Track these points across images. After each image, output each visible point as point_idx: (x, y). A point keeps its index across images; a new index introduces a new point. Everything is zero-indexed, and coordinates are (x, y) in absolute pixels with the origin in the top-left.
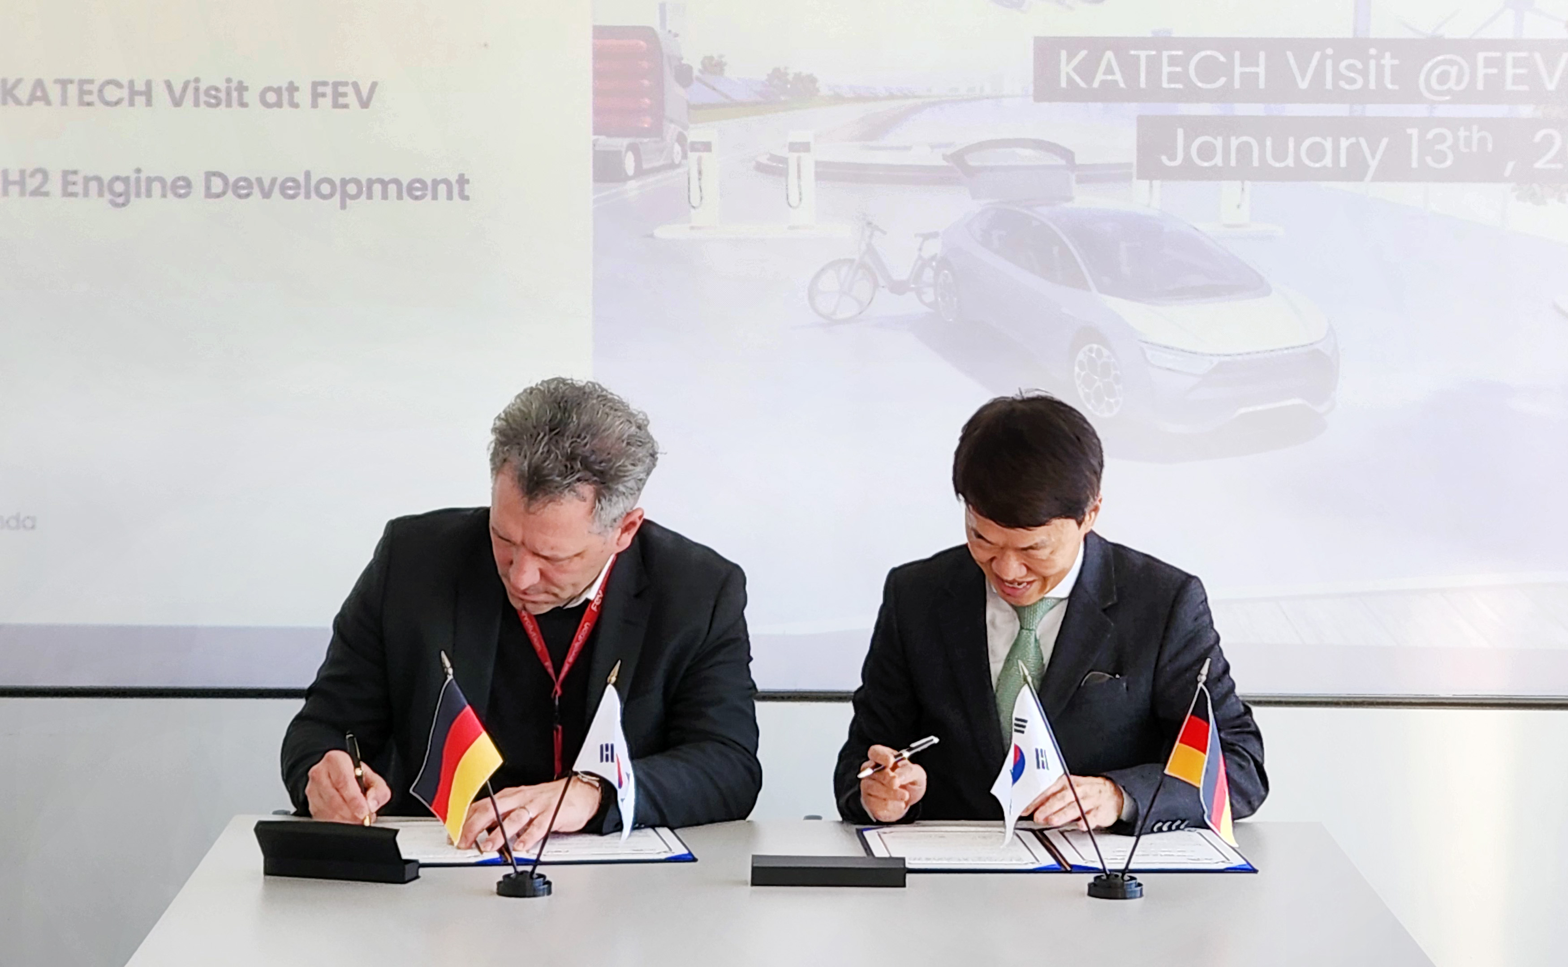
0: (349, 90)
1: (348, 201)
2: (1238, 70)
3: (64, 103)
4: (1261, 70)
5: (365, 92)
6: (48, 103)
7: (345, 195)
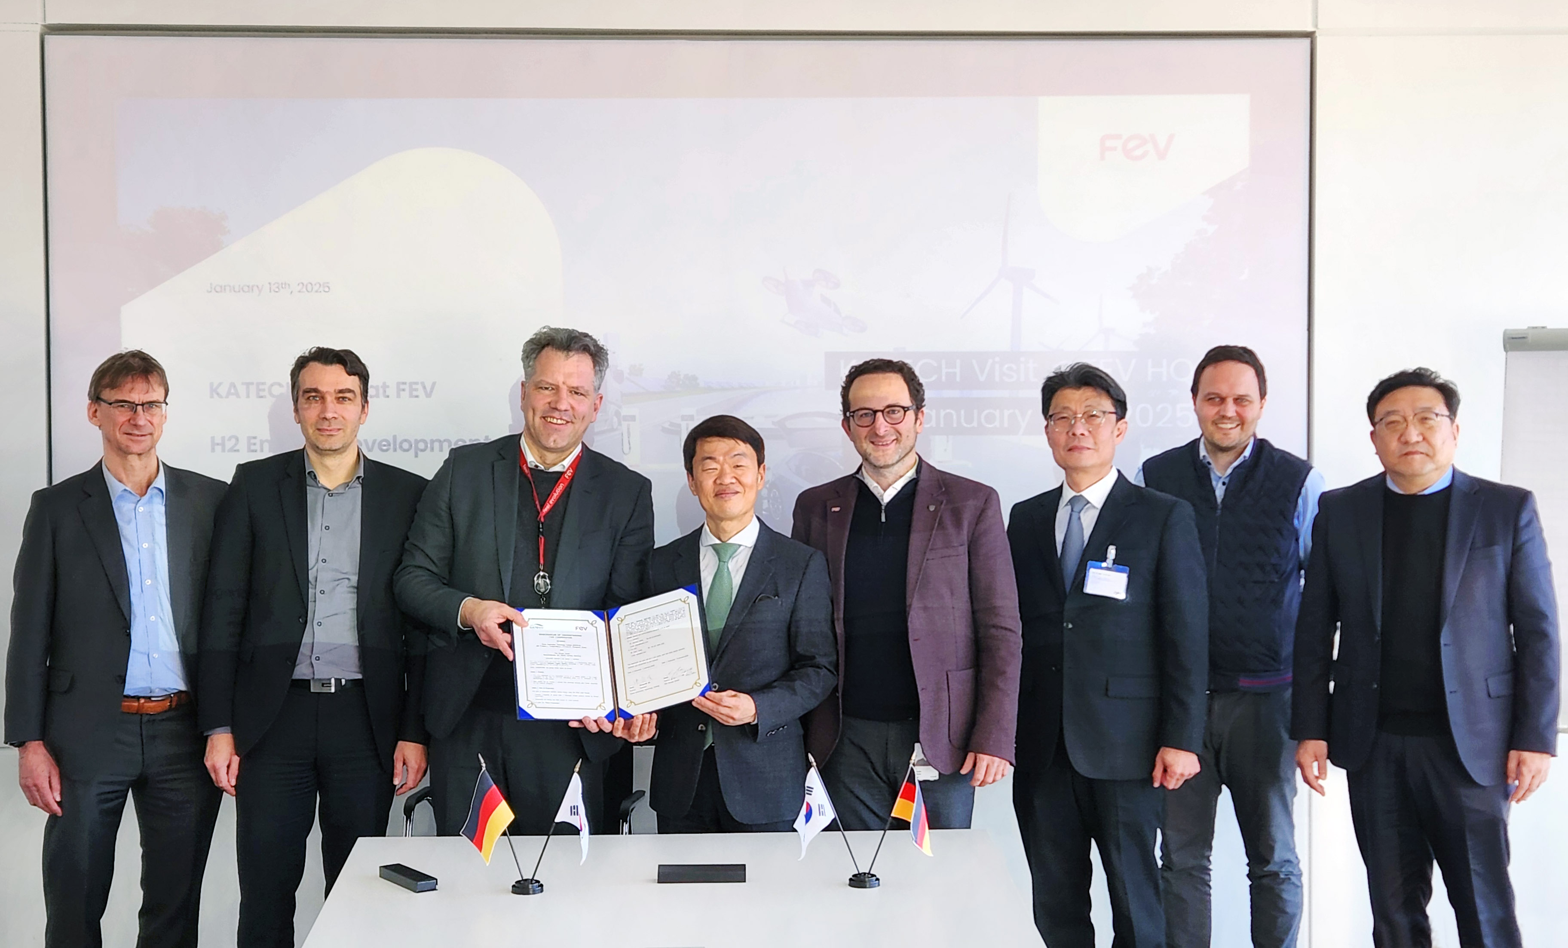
0: (419, 387)
1: (420, 453)
2: (944, 371)
3: (248, 396)
4: (958, 370)
5: (428, 389)
6: (238, 396)
7: (417, 448)
